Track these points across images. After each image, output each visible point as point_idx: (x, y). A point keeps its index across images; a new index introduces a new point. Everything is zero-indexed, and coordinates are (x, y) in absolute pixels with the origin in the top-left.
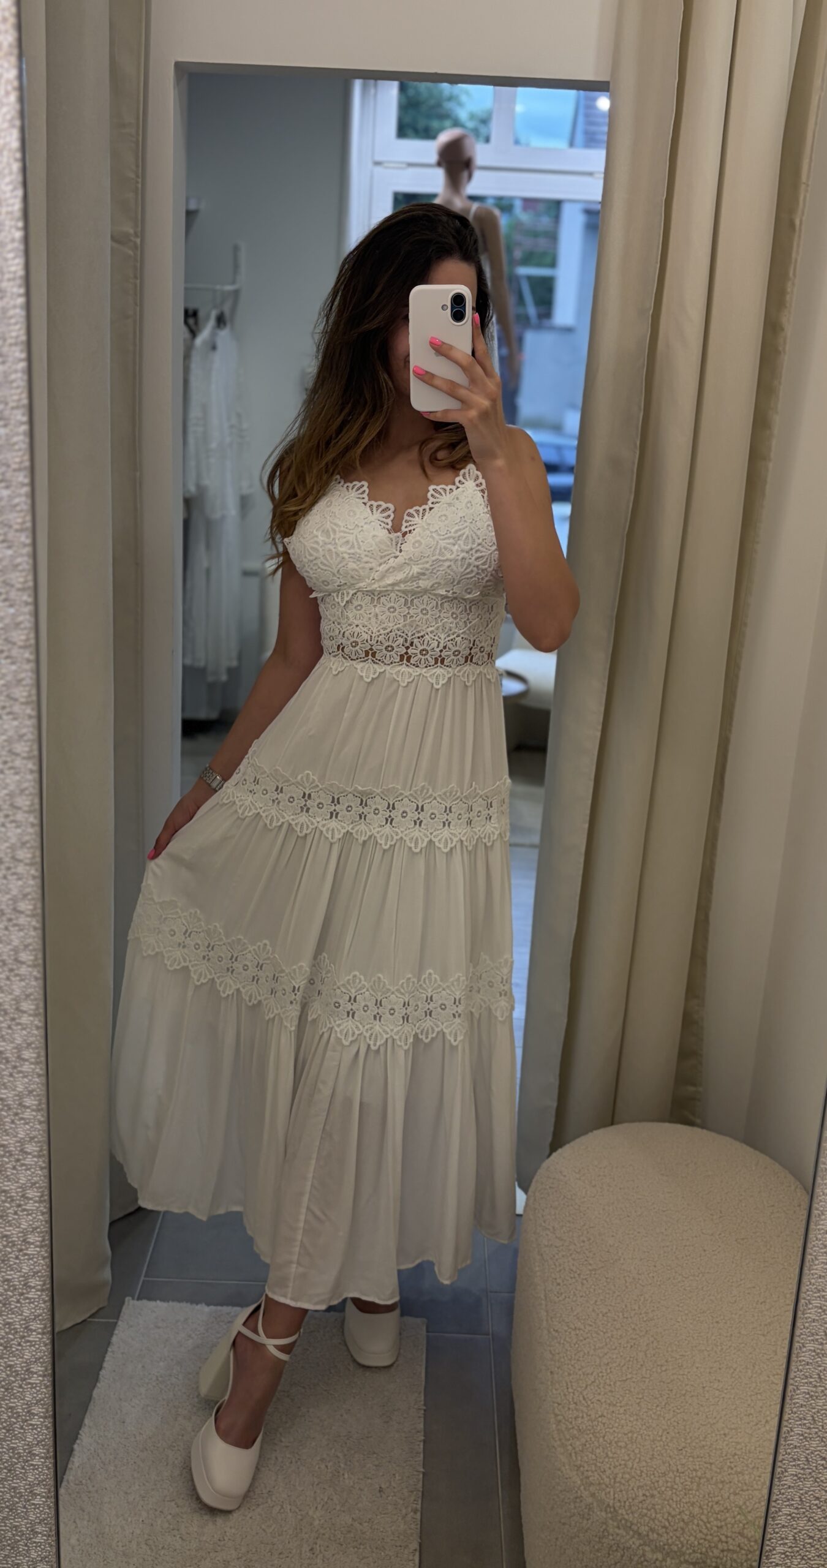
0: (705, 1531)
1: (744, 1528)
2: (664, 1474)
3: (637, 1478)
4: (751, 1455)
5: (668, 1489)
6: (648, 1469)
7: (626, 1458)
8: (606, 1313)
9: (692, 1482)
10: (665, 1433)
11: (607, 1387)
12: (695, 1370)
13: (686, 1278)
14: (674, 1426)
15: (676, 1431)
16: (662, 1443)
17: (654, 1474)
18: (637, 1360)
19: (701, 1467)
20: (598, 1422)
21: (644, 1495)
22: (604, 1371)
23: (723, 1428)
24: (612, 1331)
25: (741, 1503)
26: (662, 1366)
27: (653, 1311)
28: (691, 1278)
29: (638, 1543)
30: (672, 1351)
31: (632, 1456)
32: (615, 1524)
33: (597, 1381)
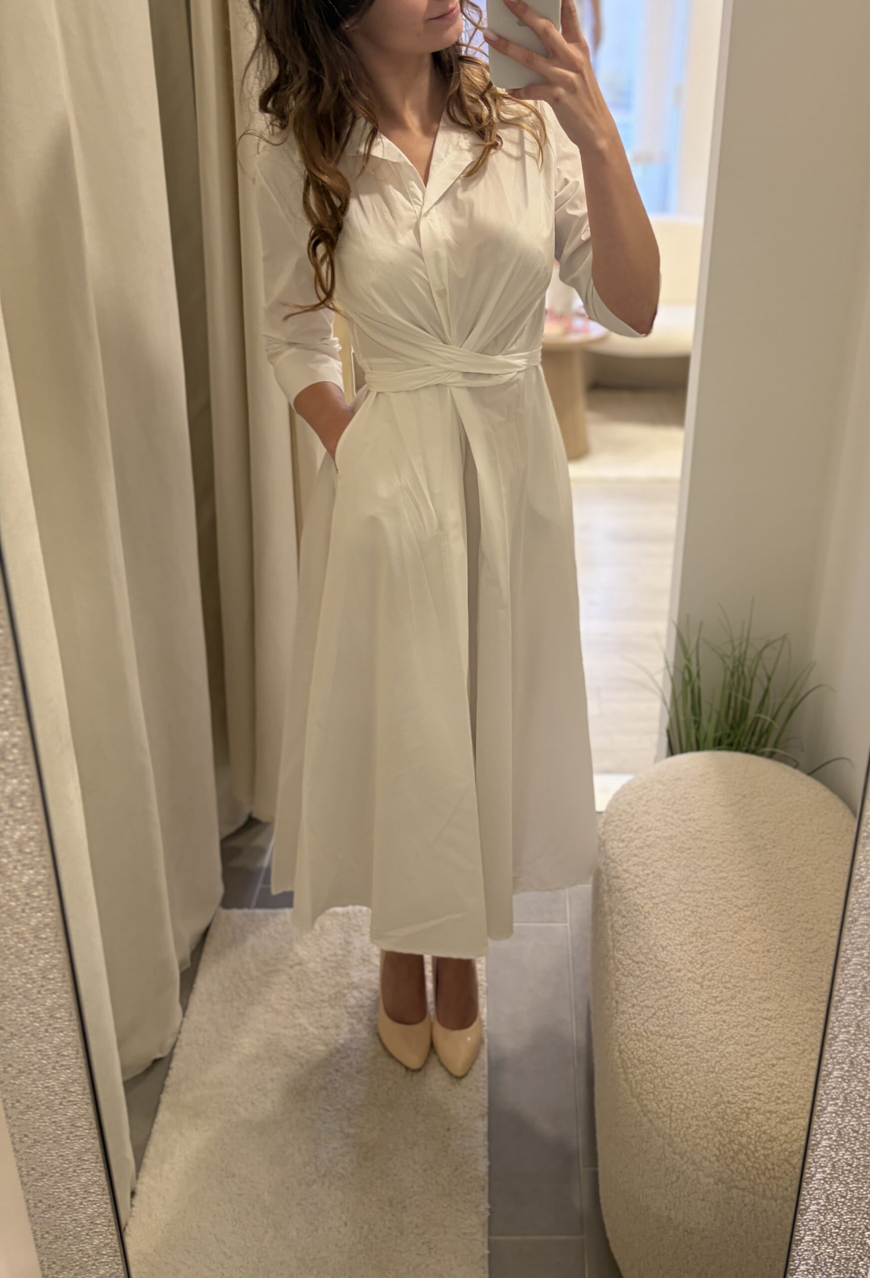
0: (753, 1160)
1: (789, 1156)
2: (716, 1105)
3: (692, 1108)
4: (798, 1084)
5: (719, 1120)
6: (702, 1100)
8: (666, 947)
9: (741, 1113)
10: (718, 1064)
11: (665, 1019)
13: (741, 909)
16: (714, 1075)
17: (707, 1105)
19: (751, 1097)
20: (657, 1053)
21: (697, 1125)
22: (664, 1003)
23: (771, 1059)
24: (671, 965)
26: (717, 997)
27: (709, 943)
29: (691, 1168)
31: (687, 1088)
32: (671, 1149)
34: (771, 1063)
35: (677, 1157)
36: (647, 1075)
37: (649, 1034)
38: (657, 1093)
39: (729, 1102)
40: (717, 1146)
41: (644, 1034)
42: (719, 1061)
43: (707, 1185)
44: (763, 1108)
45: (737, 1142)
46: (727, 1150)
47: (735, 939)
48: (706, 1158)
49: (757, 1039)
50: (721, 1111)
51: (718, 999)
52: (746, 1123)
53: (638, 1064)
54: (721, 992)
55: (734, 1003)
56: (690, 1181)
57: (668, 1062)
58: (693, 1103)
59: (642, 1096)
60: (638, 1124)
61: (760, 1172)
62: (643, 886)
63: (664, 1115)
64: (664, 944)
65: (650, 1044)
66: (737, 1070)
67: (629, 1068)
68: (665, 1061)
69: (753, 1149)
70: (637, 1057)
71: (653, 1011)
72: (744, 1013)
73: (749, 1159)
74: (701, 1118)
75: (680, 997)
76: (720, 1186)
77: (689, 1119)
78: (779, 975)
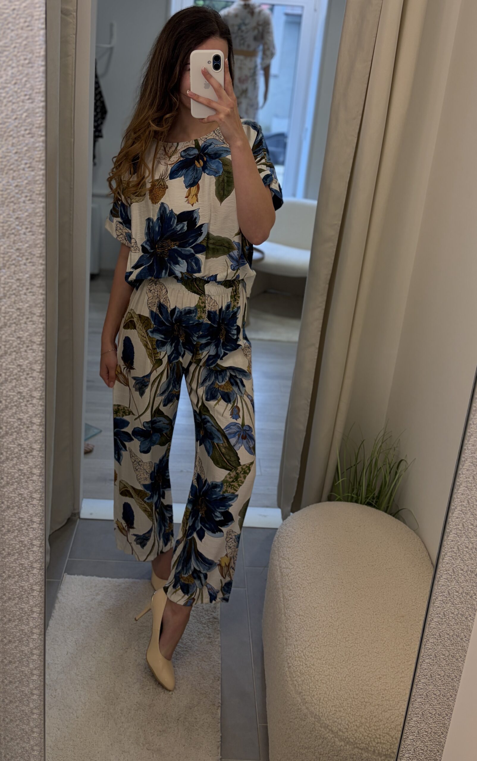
0: (368, 732)
2: (347, 699)
3: (332, 701)
5: (349, 708)
6: (338, 696)
7: (326, 689)
9: (362, 705)
15: (354, 675)
17: (341, 699)
19: (367, 696)
20: (311, 668)
21: (335, 710)
22: (315, 640)
34: (378, 677)
35: (323, 729)
36: (305, 681)
37: (307, 657)
38: (311, 692)
39: (354, 698)
40: (347, 723)
41: (303, 657)
42: (347, 675)
43: (340, 747)
44: (374, 703)
45: (359, 721)
46: (353, 726)
47: (356, 607)
48: (340, 730)
49: (370, 664)
50: (349, 703)
51: (347, 639)
52: (364, 711)
53: (300, 675)
54: (349, 635)
55: (357, 642)
56: (330, 744)
57: (318, 674)
58: (333, 697)
59: (302, 694)
60: (299, 711)
61: (372, 739)
62: (302, 573)
63: (315, 704)
64: (315, 606)
65: (307, 663)
66: (359, 680)
67: (294, 677)
68: (316, 673)
69: (368, 726)
70: (299, 671)
71: (309, 644)
72: (362, 648)
73: (365, 732)
74: (338, 706)
75: (325, 636)
76: (348, 747)
77: (330, 707)
78: (383, 628)
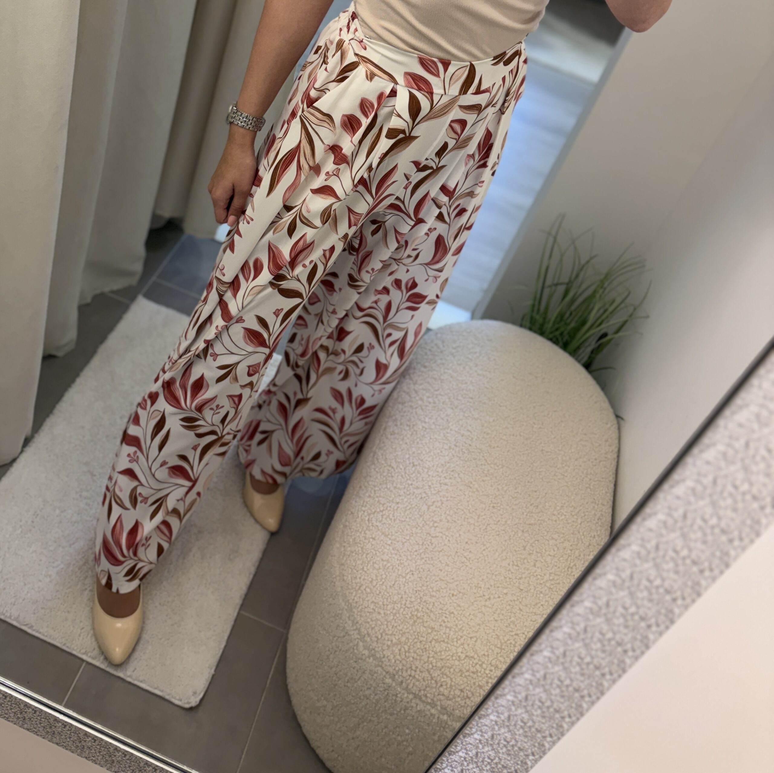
0: (403, 656)
3: (376, 595)
6: (386, 593)
7: (374, 578)
8: (416, 465)
9: (410, 618)
10: (411, 573)
11: (388, 519)
12: (458, 535)
14: (419, 572)
15: (420, 575)
18: (420, 509)
19: (424, 610)
20: (369, 542)
21: (373, 609)
22: (392, 507)
23: (454, 590)
24: (414, 481)
25: (438, 650)
26: (436, 522)
27: (450, 478)
28: (492, 466)
30: (448, 515)
31: (379, 578)
33: (384, 512)
37: (371, 524)
38: (354, 571)
39: (405, 604)
41: (367, 522)
45: (397, 638)
46: (386, 639)
48: (369, 635)
52: (410, 628)
54: (441, 520)
59: (343, 567)
61: (404, 668)
63: (353, 589)
70: (353, 537)
73: (400, 654)
